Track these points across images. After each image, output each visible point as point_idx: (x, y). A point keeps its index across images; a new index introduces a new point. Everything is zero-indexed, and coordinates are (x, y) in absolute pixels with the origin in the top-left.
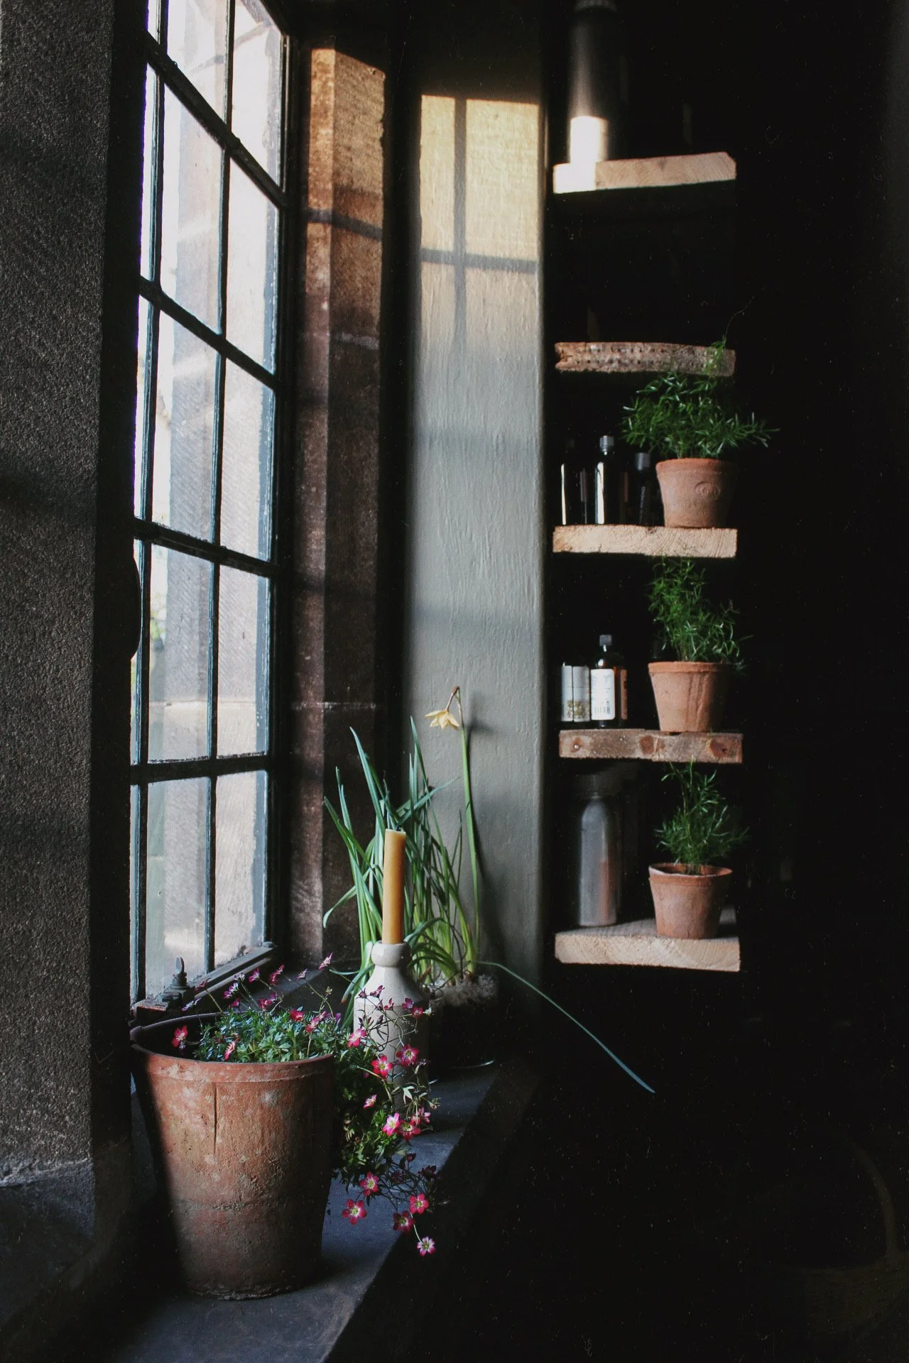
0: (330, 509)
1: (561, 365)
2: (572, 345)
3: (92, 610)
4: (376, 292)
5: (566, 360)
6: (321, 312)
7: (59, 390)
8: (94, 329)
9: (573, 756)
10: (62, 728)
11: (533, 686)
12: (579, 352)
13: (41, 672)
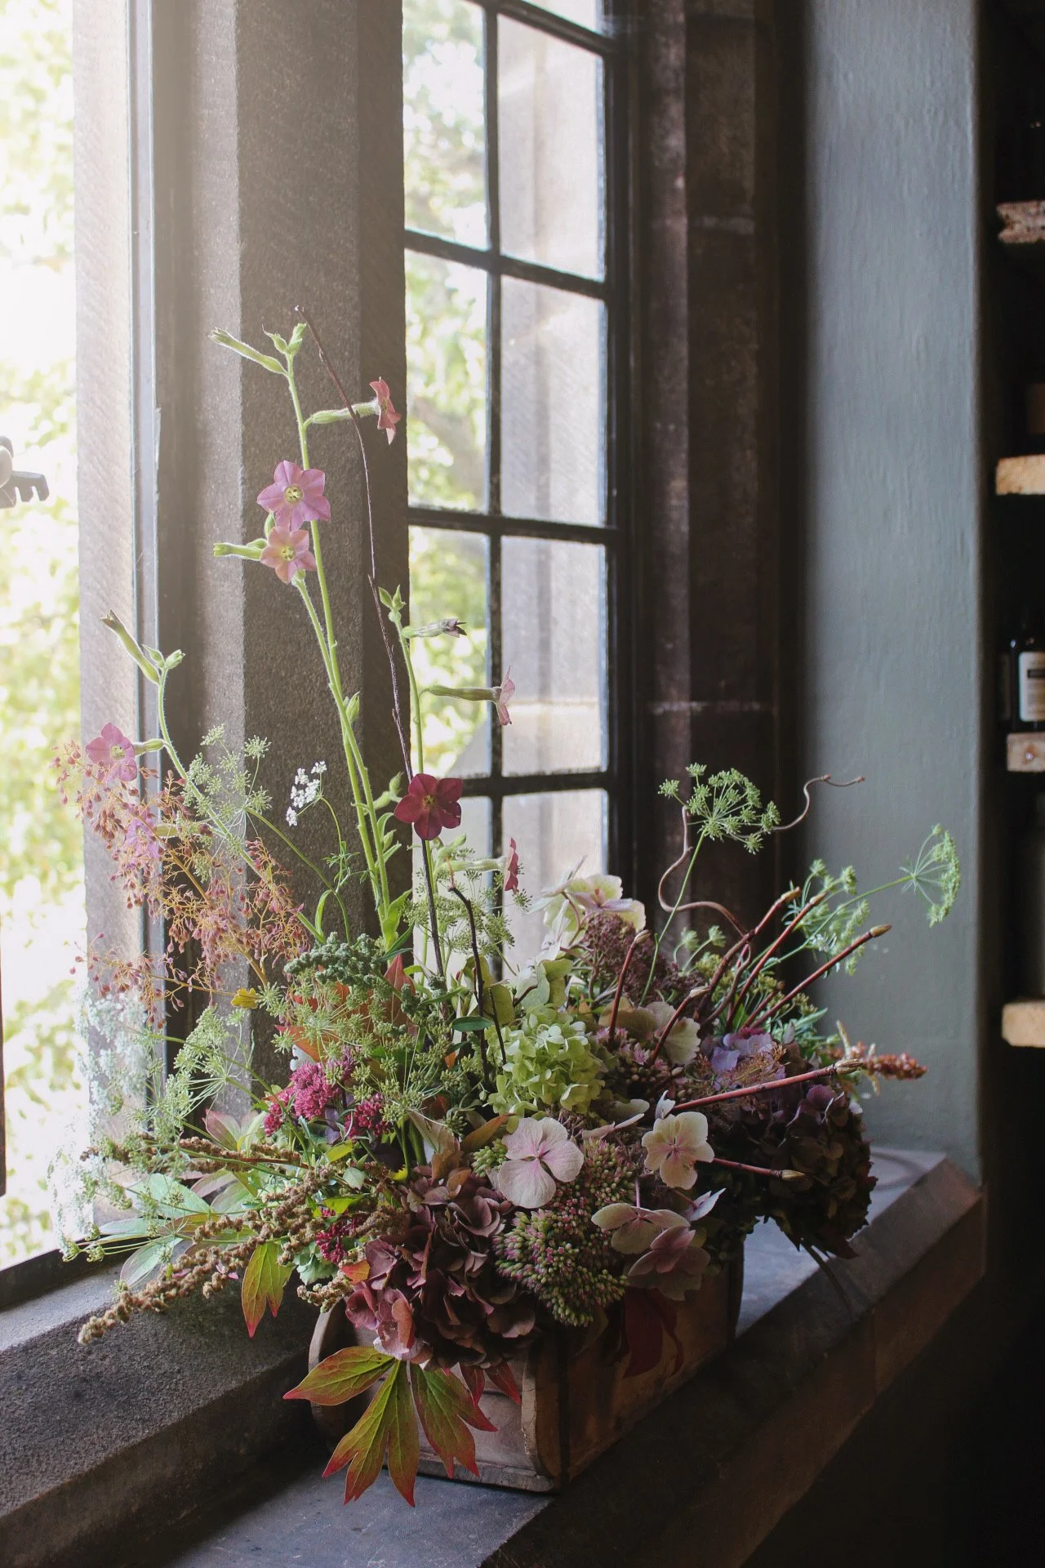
0: (693, 452)
1: (1006, 235)
2: (1020, 206)
3: (360, 615)
4: (749, 156)
5: (1012, 228)
6: (674, 191)
7: (315, 371)
8: (351, 299)
9: (1026, 768)
10: (332, 746)
11: (969, 677)
12: (1029, 214)
13: (306, 684)
